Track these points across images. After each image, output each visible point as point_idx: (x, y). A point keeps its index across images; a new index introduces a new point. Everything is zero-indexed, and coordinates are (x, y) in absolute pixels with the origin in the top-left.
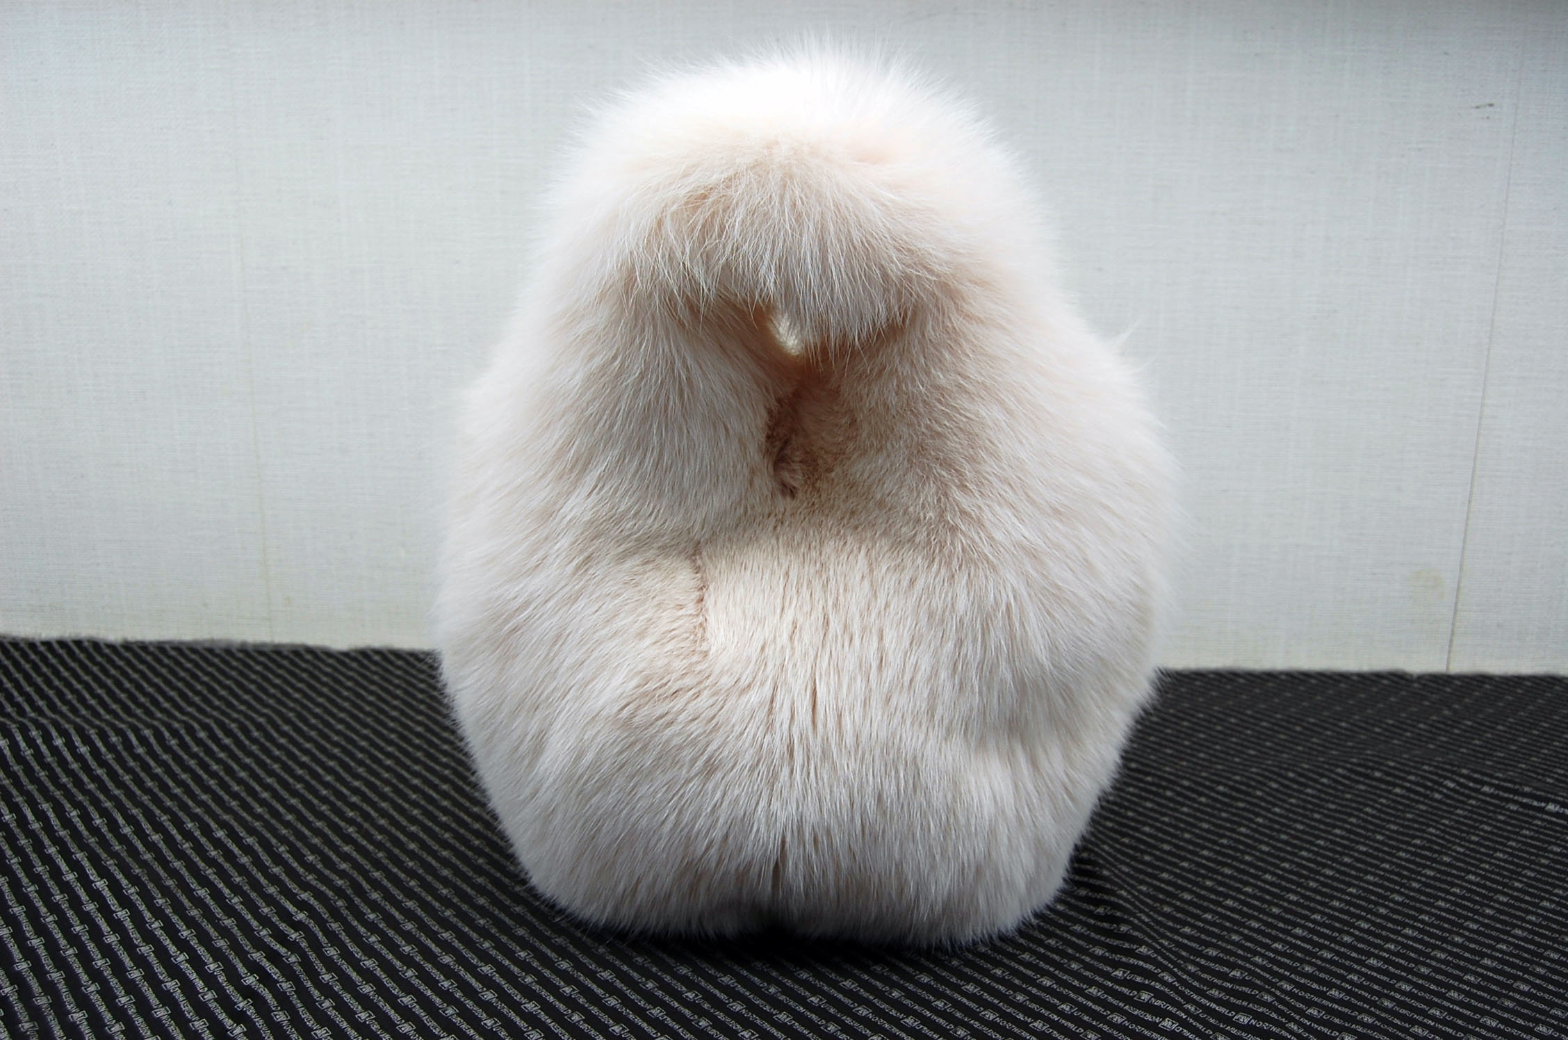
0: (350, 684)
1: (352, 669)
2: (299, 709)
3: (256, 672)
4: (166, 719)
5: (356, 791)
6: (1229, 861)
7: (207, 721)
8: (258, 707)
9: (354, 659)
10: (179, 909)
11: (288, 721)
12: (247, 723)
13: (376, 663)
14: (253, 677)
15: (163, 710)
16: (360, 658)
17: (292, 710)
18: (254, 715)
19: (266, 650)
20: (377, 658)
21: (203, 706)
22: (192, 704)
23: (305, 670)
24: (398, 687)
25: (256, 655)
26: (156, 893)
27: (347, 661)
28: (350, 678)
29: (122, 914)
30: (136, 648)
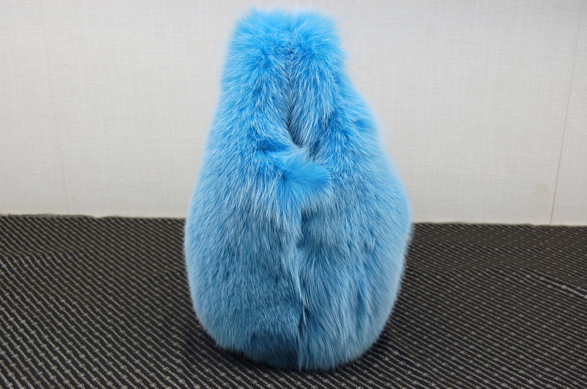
2: (85, 246)
4: (33, 251)
5: (111, 282)
7: (50, 252)
8: (69, 245)
9: (104, 222)
11: (81, 251)
12: (66, 253)
13: (113, 224)
15: (31, 248)
16: (106, 221)
17: (82, 246)
18: (68, 249)
19: (67, 218)
20: (113, 221)
21: (47, 246)
22: (42, 245)
23: (85, 228)
24: (123, 235)
25: (64, 221)
27: (101, 223)
30: (14, 218)
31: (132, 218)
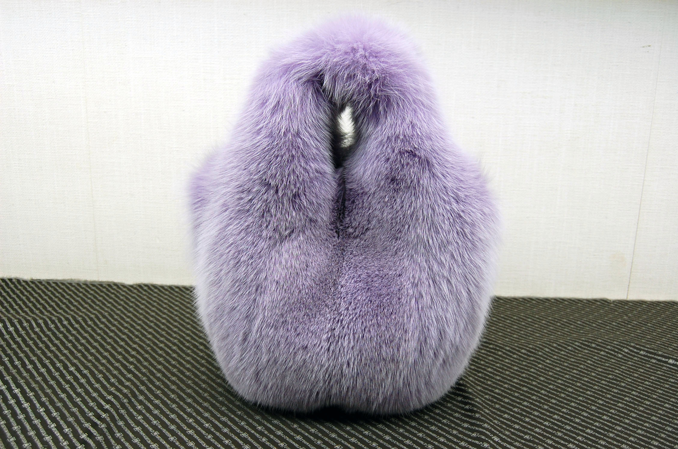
0: (133, 300)
1: (134, 293)
2: (110, 311)
3: (91, 294)
4: (49, 315)
5: (134, 349)
6: (526, 384)
7: (68, 316)
8: (92, 310)
9: (135, 289)
10: (52, 402)
11: (104, 317)
12: (86, 317)
13: (145, 291)
14: (90, 296)
15: (48, 311)
16: (138, 288)
17: (106, 311)
18: (89, 314)
19: (95, 283)
21: (67, 310)
22: (61, 308)
23: (113, 293)
24: (155, 301)
25: (91, 286)
26: (42, 395)
27: (132, 289)
28: (133, 297)
29: (26, 405)
30: (37, 283)
31: (167, 286)
